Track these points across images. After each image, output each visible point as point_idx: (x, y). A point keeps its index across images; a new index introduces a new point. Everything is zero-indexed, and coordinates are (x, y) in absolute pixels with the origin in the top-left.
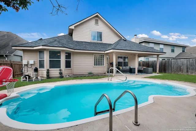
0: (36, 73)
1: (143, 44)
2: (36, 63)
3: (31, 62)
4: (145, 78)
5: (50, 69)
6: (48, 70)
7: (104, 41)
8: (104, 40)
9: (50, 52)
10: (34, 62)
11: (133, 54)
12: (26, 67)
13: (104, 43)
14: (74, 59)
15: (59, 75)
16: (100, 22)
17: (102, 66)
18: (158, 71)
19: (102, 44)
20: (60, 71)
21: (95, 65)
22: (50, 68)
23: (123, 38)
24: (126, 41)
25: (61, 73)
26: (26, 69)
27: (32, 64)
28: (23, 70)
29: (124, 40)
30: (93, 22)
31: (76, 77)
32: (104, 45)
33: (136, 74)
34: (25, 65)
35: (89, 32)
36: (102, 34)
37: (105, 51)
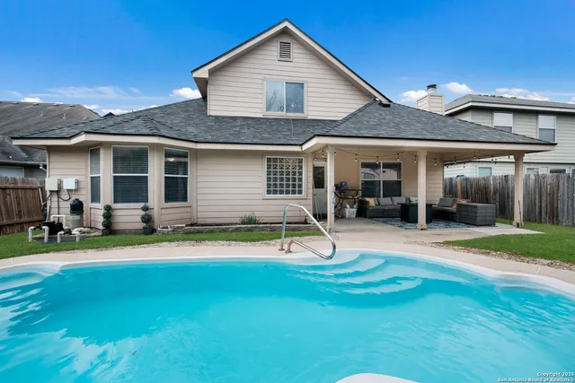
0: (77, 217)
1: (468, 117)
2: (82, 185)
3: (69, 184)
4: (448, 243)
5: (115, 206)
6: (108, 208)
7: (310, 113)
8: (310, 108)
9: (115, 150)
10: (77, 182)
11: (409, 152)
12: (55, 198)
13: (309, 118)
14: (200, 173)
15: (141, 225)
16: (296, 51)
17: (297, 195)
18: (518, 217)
19: (304, 121)
20: (144, 213)
21: (269, 192)
22: (115, 202)
23: (379, 98)
24: (388, 106)
25: (147, 219)
26: (55, 205)
27: (72, 190)
28: (48, 208)
29: (381, 104)
30: (274, 50)
31: (193, 233)
32: (308, 127)
33: (418, 225)
34: (51, 192)
35: (260, 86)
36: (305, 89)
37: (301, 145)
